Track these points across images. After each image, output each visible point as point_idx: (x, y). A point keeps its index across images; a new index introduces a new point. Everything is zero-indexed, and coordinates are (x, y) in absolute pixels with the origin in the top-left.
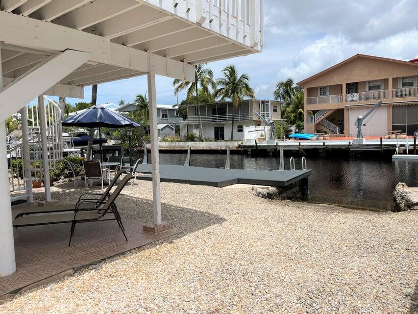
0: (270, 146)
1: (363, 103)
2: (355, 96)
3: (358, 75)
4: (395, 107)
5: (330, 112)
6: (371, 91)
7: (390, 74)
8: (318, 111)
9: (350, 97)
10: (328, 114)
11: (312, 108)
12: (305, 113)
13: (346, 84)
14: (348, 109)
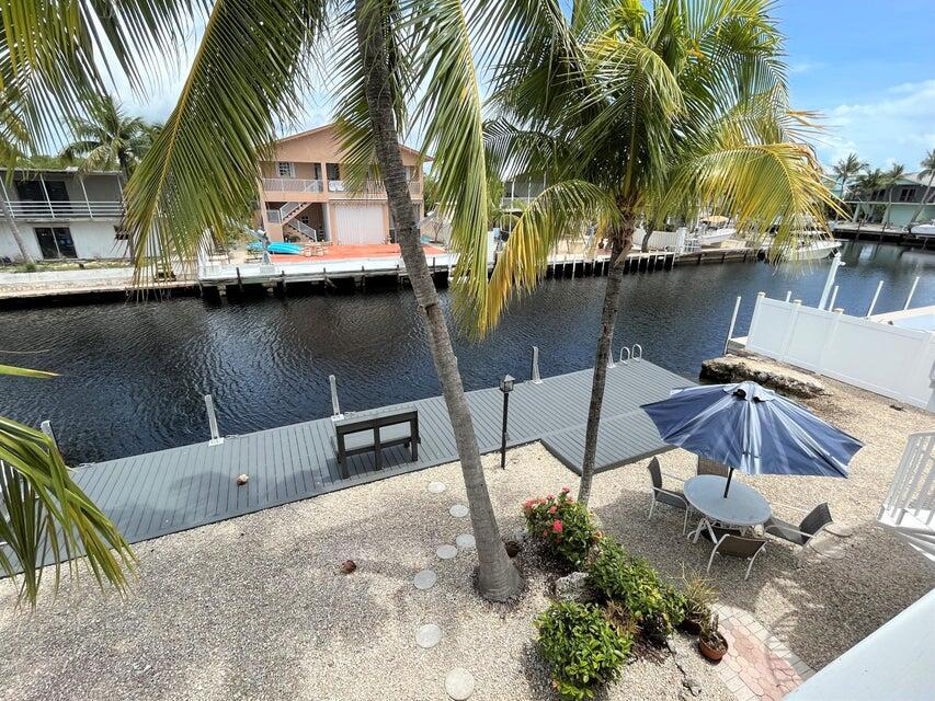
0: (268, 277)
1: (352, 197)
2: (339, 186)
8: (284, 203)
9: (333, 185)
10: (302, 209)
11: (274, 197)
12: (263, 206)
13: (327, 164)
14: (334, 204)
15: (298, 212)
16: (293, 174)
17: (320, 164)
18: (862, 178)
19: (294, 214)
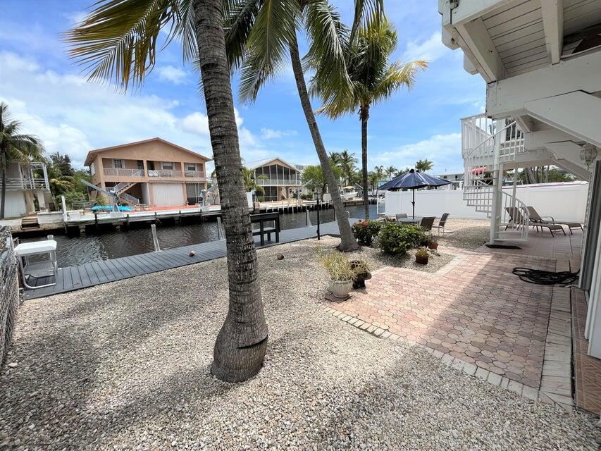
0: (117, 219)
1: (164, 179)
2: (155, 173)
3: (156, 155)
4: (188, 184)
5: (132, 185)
6: (166, 170)
7: (183, 160)
8: (118, 183)
9: (151, 173)
10: (130, 187)
11: (110, 179)
12: (103, 186)
13: (147, 161)
14: (152, 183)
15: (127, 188)
16: (124, 166)
17: (142, 161)
18: (396, 174)
19: (125, 190)
